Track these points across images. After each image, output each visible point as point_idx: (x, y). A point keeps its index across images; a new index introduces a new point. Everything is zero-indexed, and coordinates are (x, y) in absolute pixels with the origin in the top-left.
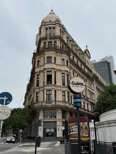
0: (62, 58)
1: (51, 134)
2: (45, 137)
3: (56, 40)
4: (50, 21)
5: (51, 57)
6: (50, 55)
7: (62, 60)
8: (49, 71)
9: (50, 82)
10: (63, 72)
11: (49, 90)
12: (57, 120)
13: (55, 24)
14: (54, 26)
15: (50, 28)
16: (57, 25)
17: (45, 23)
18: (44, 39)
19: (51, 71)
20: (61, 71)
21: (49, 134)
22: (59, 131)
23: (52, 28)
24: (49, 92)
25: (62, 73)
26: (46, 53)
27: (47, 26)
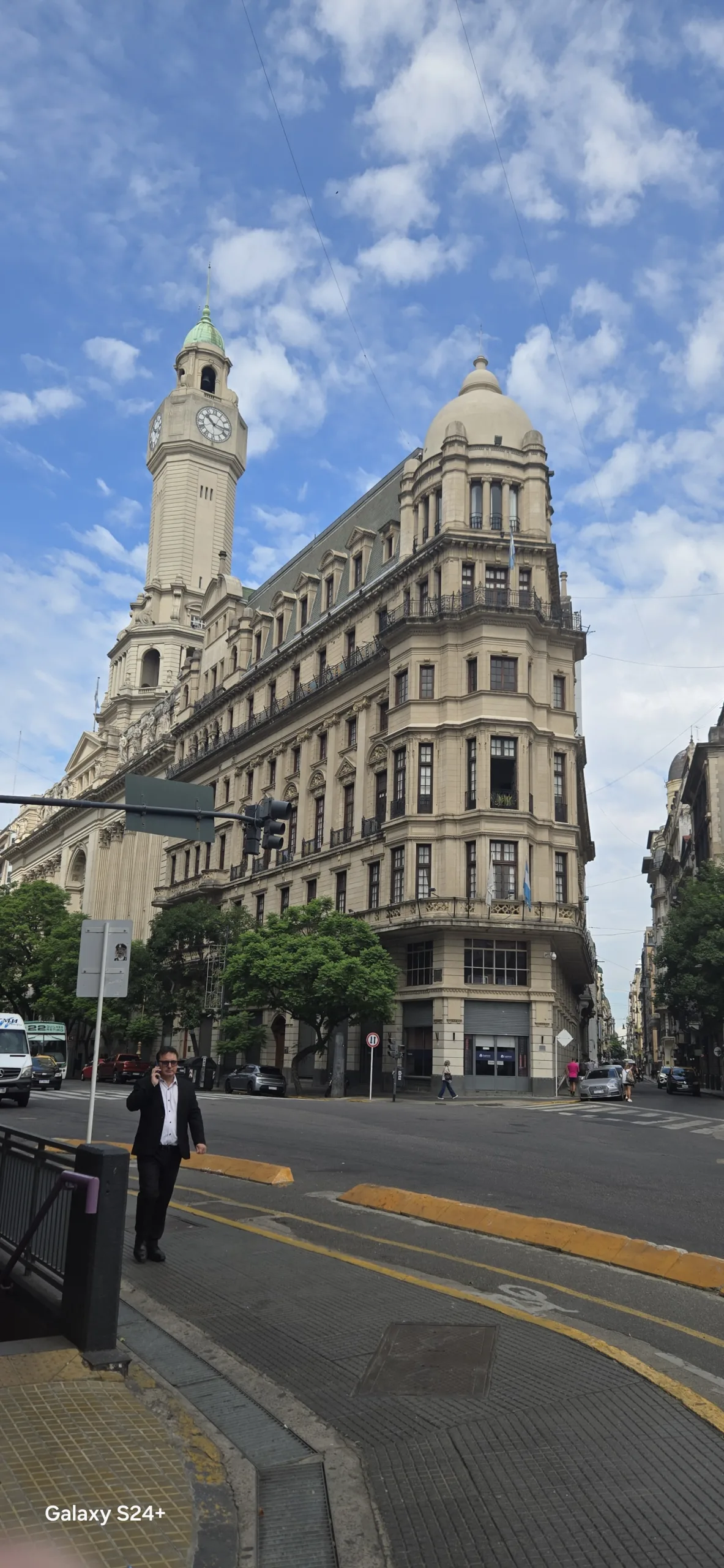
0: (555, 667)
1: (501, 1063)
2: (472, 1073)
3: (530, 562)
4: (498, 443)
5: (515, 660)
6: (511, 650)
7: (555, 678)
8: (502, 739)
9: (508, 799)
10: (561, 748)
11: (503, 843)
12: (533, 998)
13: (524, 467)
14: (517, 474)
15: (497, 483)
16: (531, 471)
17: (469, 447)
18: (466, 544)
19: (515, 740)
20: (551, 738)
21: (490, 1063)
22: (542, 1048)
23: (505, 488)
24: (502, 853)
25: (557, 754)
26: (487, 631)
27: (476, 469)
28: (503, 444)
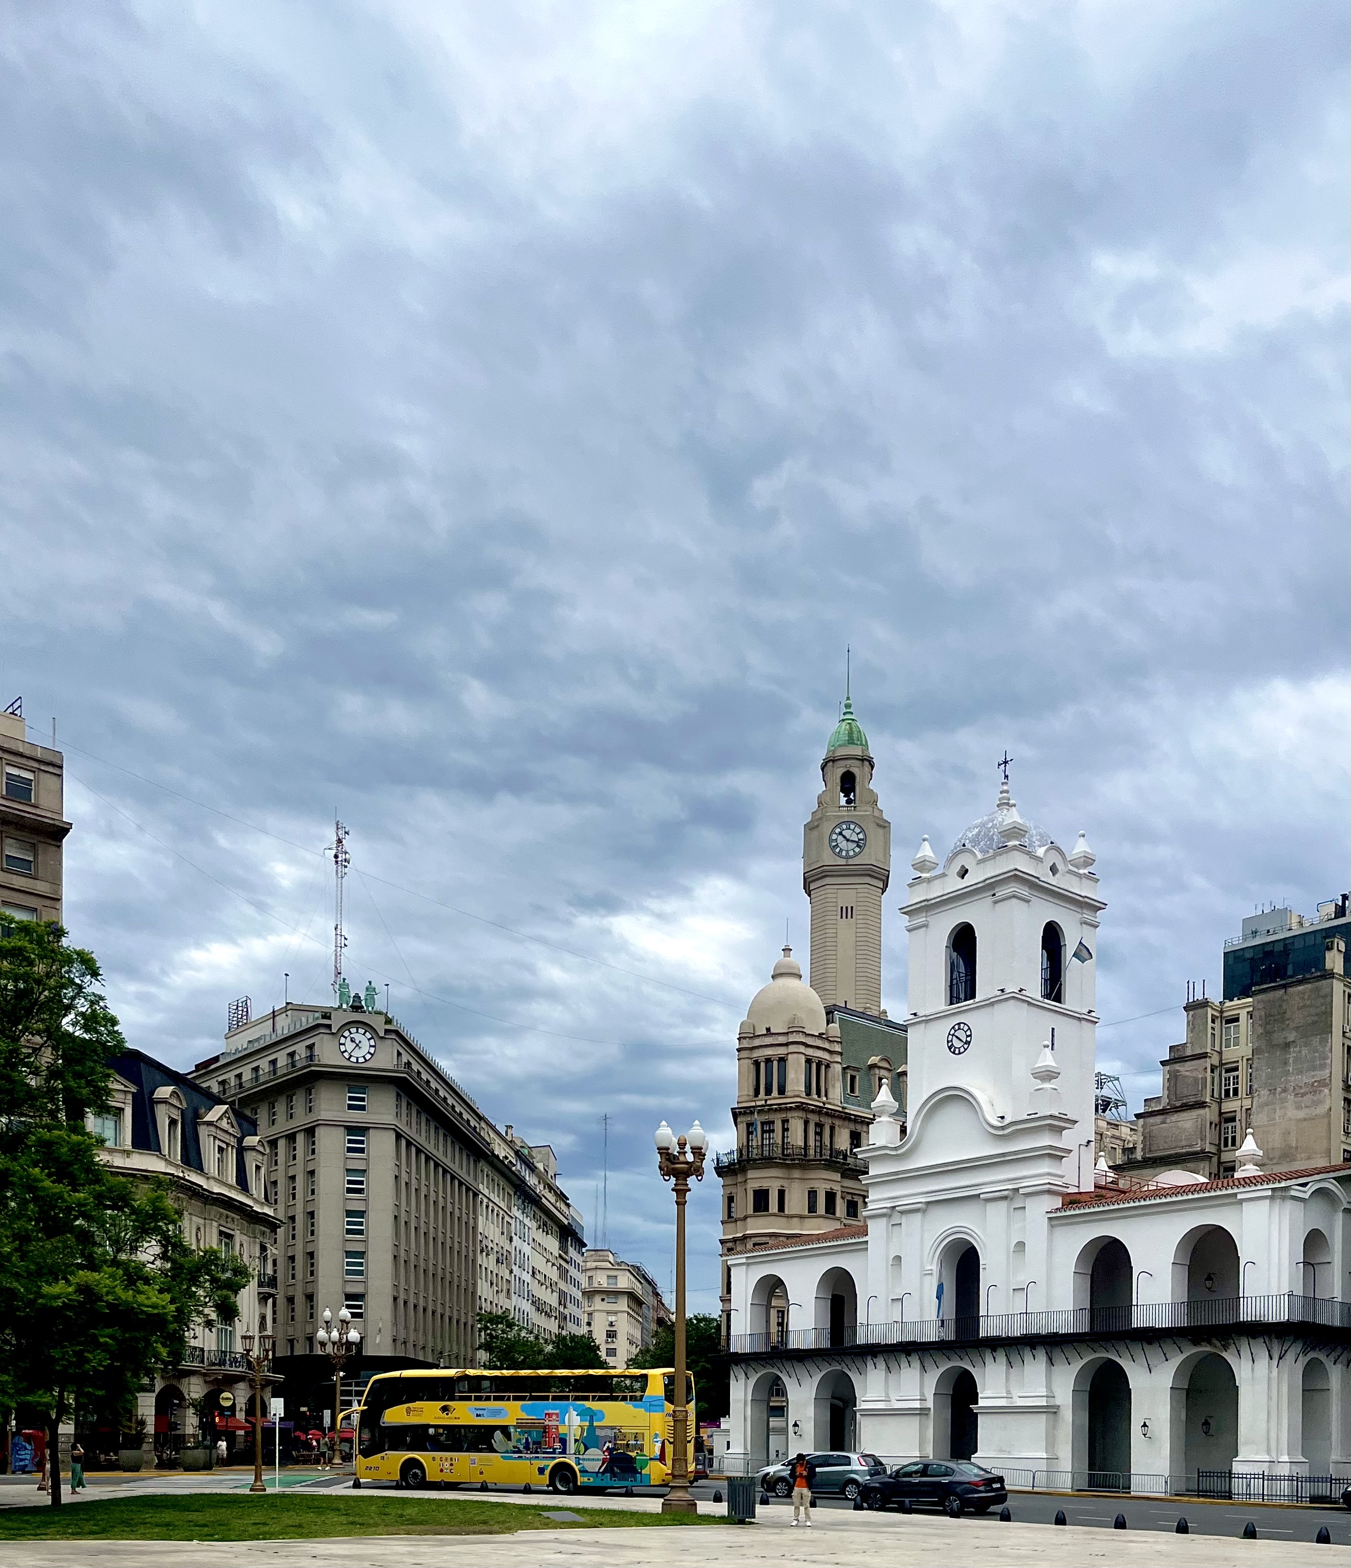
0: (806, 1186)
3: (790, 1115)
4: (768, 1032)
5: (767, 1190)
6: (765, 1184)
7: (808, 1194)
13: (786, 1045)
14: (782, 1051)
15: (768, 1061)
16: (792, 1048)
17: (752, 1039)
23: (775, 1063)
26: (751, 1174)
27: (756, 1054)
28: (772, 1031)
